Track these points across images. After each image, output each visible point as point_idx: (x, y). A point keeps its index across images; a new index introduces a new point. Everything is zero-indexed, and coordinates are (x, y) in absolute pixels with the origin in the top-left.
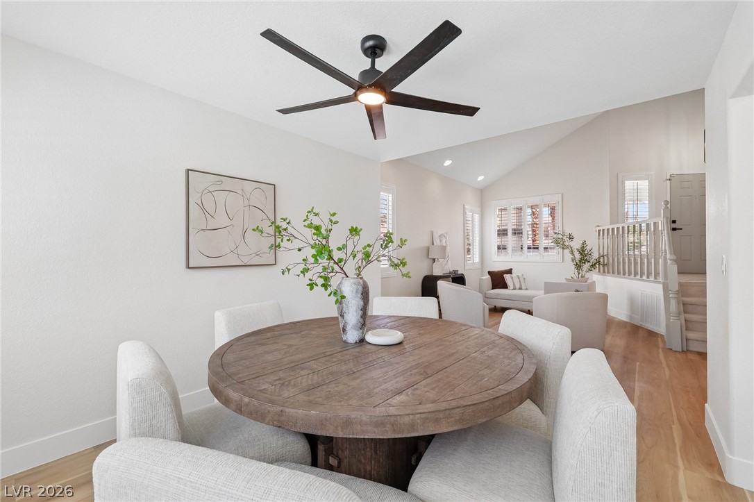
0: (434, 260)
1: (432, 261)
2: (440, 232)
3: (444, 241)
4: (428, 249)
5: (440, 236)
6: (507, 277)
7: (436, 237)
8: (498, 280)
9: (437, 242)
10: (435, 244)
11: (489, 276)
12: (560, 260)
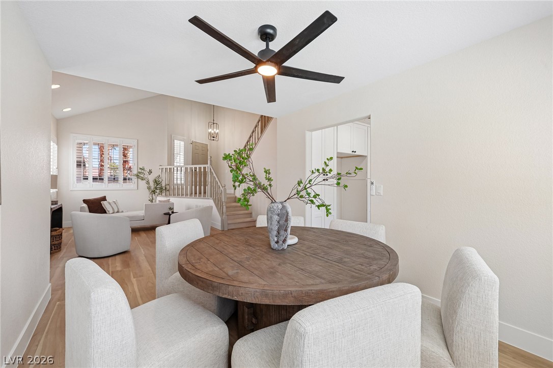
12: (135, 188)
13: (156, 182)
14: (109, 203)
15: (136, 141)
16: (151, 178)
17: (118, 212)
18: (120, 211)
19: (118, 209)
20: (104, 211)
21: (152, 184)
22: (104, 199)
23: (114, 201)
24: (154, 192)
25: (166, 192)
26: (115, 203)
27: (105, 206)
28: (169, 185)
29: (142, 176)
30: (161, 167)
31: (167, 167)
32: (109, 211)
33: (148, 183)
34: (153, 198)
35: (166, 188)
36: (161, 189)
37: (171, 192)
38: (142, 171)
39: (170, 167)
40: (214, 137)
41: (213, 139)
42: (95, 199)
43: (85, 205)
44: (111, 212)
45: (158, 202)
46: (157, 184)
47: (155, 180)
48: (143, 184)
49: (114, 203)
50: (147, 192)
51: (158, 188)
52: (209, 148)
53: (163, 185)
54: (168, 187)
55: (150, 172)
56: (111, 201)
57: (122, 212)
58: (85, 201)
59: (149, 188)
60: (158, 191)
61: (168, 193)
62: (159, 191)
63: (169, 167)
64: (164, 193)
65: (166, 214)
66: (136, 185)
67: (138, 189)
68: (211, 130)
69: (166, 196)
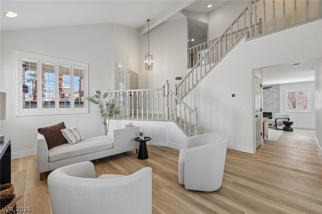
6: (64, 131)
8: (55, 137)
12: (87, 111)
14: (71, 131)
15: (87, 66)
17: (80, 140)
18: (83, 139)
19: (80, 136)
20: (65, 141)
22: (62, 126)
23: (75, 127)
24: (110, 115)
26: (77, 130)
27: (66, 135)
30: (110, 92)
32: (71, 141)
33: (101, 107)
39: (116, 91)
40: (149, 67)
41: (148, 68)
42: (52, 127)
43: (41, 137)
44: (74, 141)
46: (112, 108)
52: (139, 77)
56: (71, 129)
58: (40, 131)
59: (101, 112)
65: (137, 139)
66: (87, 109)
67: (89, 113)
68: (146, 61)
69: (117, 120)
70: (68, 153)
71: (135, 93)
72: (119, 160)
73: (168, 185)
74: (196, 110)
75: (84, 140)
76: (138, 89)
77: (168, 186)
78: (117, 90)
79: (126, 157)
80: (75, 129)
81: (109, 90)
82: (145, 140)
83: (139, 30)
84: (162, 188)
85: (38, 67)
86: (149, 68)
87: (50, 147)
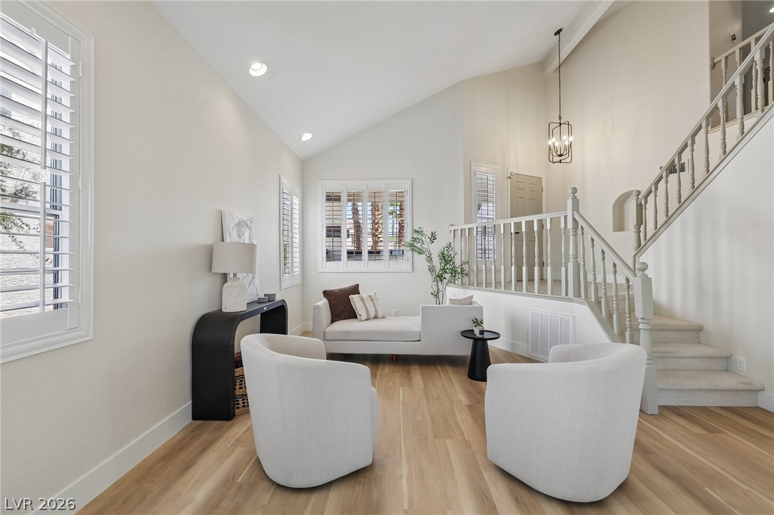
0: (224, 277)
1: (218, 280)
2: (239, 216)
3: (247, 235)
4: (210, 253)
5: (238, 224)
6: (354, 298)
7: (230, 225)
8: (341, 305)
9: (231, 237)
10: (228, 239)
11: (325, 300)
12: (409, 269)
13: (445, 258)
14: (362, 300)
15: (409, 183)
16: (435, 249)
17: (376, 317)
18: (380, 315)
19: (376, 311)
20: (352, 315)
21: (437, 262)
22: (355, 290)
23: (372, 294)
24: (440, 277)
25: (462, 277)
26: (372, 300)
27: (355, 304)
28: (468, 263)
29: (419, 245)
30: (452, 228)
31: (463, 227)
32: (360, 315)
33: (429, 259)
34: (438, 290)
35: (462, 270)
36: (454, 272)
37: (473, 277)
38: (419, 236)
39: (470, 226)
40: (561, 155)
41: (559, 159)
42: (340, 290)
43: (323, 302)
44: (365, 316)
45: (448, 303)
46: (447, 262)
47: (443, 254)
48: (421, 260)
49: (369, 298)
50: (428, 278)
51: (448, 270)
52: (544, 185)
53: (458, 263)
54: (466, 267)
55: (433, 237)
56: (365, 295)
57: (384, 317)
58: (327, 294)
59: (432, 269)
60: (447, 276)
61: (466, 279)
62: (450, 275)
63: (467, 227)
64: (460, 280)
65: (467, 334)
66: (410, 263)
67: (413, 271)
68: (553, 141)
69: (464, 288)
70: (347, 333)
71: (530, 224)
72: (433, 368)
73: (467, 438)
74: (645, 272)
75: (383, 318)
76: (542, 213)
77: (465, 440)
78: (471, 223)
79: (447, 367)
80: (370, 296)
81: (452, 225)
82: (481, 336)
83: (542, 64)
84: (450, 437)
85: (342, 199)
86: (561, 158)
87: (334, 319)
